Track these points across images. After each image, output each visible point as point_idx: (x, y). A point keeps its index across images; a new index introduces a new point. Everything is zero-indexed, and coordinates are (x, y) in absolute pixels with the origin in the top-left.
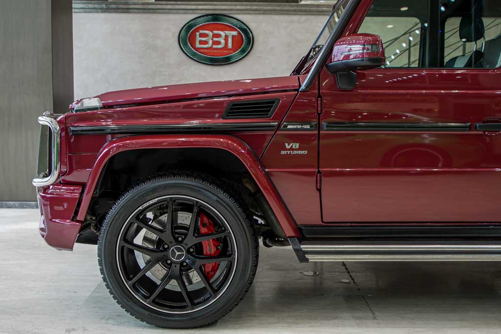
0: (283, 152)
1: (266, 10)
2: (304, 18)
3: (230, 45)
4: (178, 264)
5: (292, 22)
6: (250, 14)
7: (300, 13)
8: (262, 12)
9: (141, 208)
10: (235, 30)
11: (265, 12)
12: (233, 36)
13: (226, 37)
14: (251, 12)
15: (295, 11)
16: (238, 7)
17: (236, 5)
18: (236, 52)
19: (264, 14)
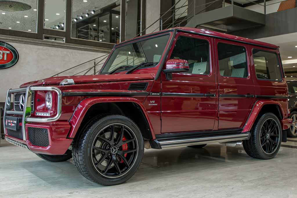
0: (149, 105)
1: (26, 42)
2: (45, 47)
3: (5, 58)
4: (115, 155)
5: (39, 49)
6: (17, 43)
7: (43, 45)
8: (24, 42)
9: (102, 130)
10: (8, 50)
11: (26, 43)
12: (7, 54)
13: (3, 54)
14: (18, 42)
15: (41, 43)
16: (11, 39)
17: (9, 37)
18: (9, 63)
19: (24, 43)
